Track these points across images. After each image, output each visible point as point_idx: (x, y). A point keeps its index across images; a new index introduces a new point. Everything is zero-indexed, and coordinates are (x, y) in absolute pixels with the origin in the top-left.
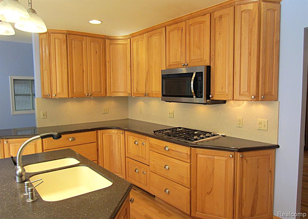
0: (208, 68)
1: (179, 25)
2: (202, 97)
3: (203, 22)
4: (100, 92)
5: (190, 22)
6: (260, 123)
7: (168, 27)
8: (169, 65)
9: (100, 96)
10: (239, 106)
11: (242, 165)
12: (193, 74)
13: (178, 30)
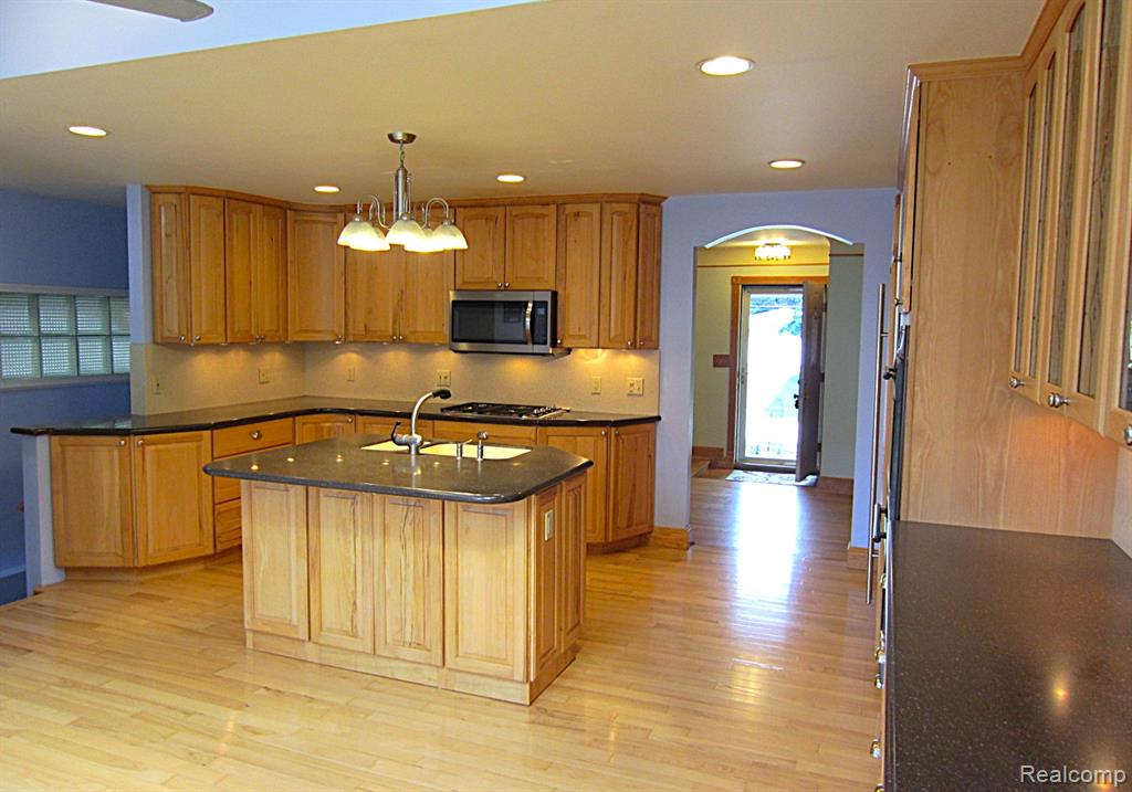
0: (555, 295)
1: (491, 211)
2: (545, 343)
3: (543, 216)
4: (277, 331)
5: (516, 210)
6: (632, 385)
7: (462, 210)
8: (464, 283)
9: (277, 339)
10: (596, 357)
11: (617, 446)
12: (527, 303)
13: (486, 219)
